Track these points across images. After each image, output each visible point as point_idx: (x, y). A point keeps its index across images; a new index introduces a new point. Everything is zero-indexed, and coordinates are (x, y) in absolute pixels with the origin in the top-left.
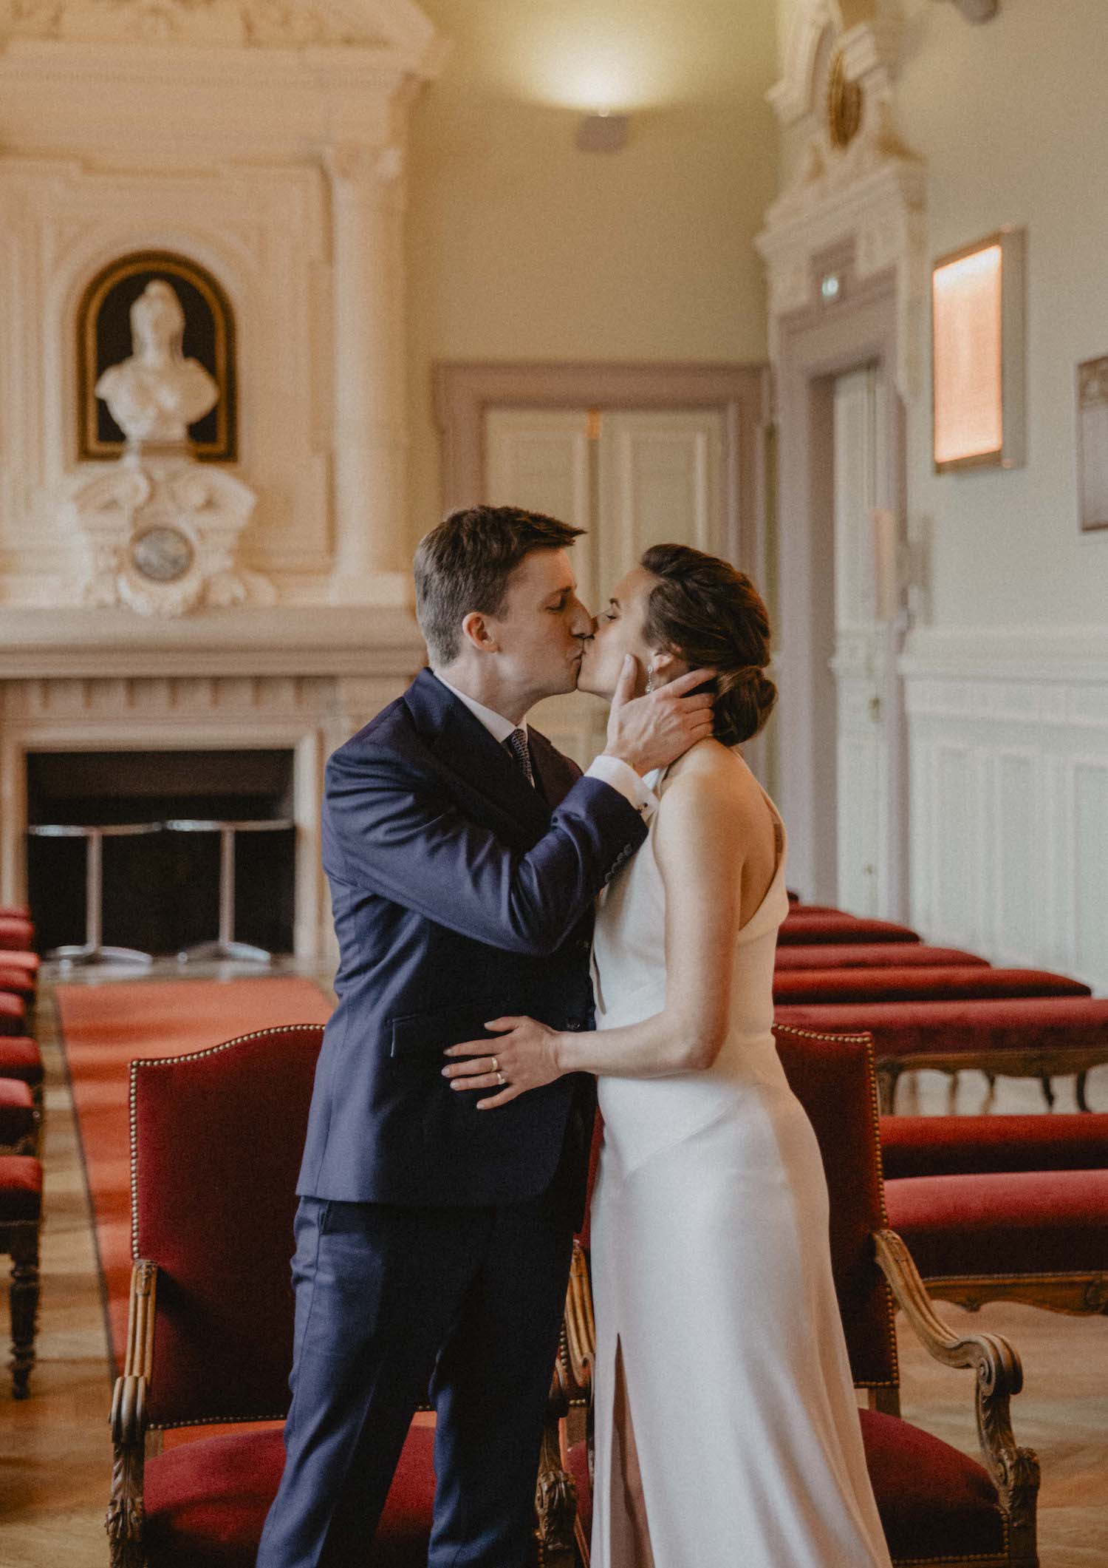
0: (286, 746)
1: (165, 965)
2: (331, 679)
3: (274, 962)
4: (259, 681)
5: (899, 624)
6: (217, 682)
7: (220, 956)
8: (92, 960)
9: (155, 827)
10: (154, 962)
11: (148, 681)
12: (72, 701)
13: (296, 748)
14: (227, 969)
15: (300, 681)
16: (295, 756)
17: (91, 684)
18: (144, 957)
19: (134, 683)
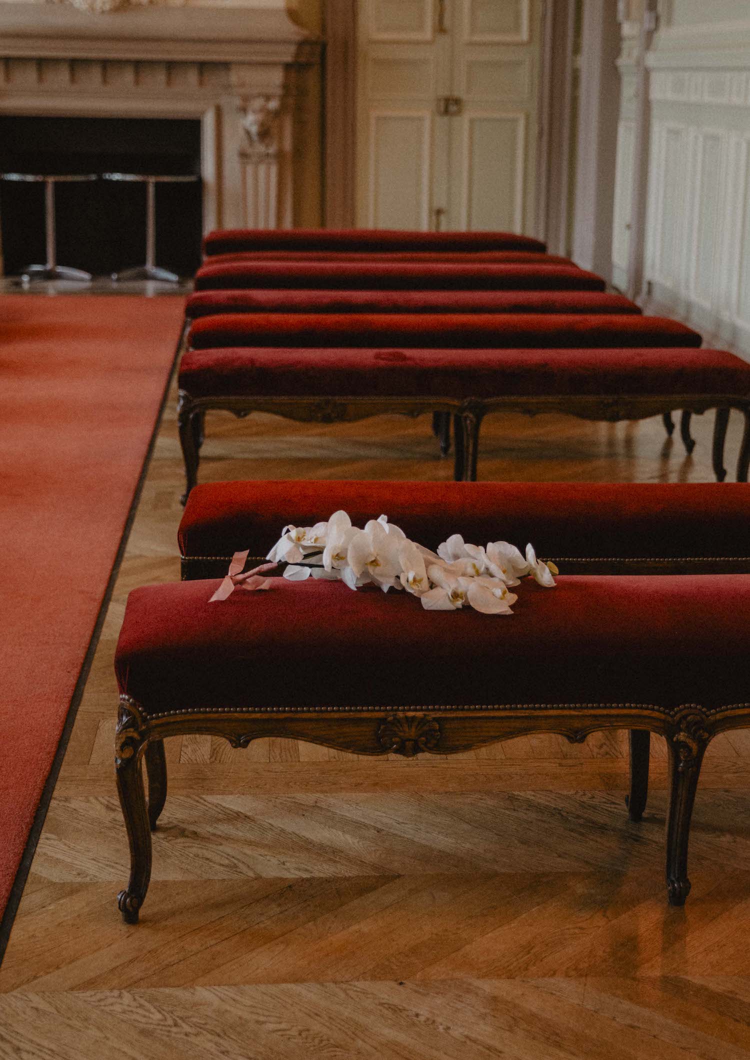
0: (193, 116)
1: (102, 282)
2: (226, 66)
3: (180, 283)
4: (171, 66)
5: (648, 25)
6: (138, 65)
7: (146, 277)
8: (51, 276)
9: (93, 177)
10: (92, 280)
11: (86, 62)
12: (27, 77)
13: (201, 119)
14: (151, 287)
15: (203, 67)
16: (201, 124)
17: (42, 64)
18: (85, 276)
19: (75, 64)
